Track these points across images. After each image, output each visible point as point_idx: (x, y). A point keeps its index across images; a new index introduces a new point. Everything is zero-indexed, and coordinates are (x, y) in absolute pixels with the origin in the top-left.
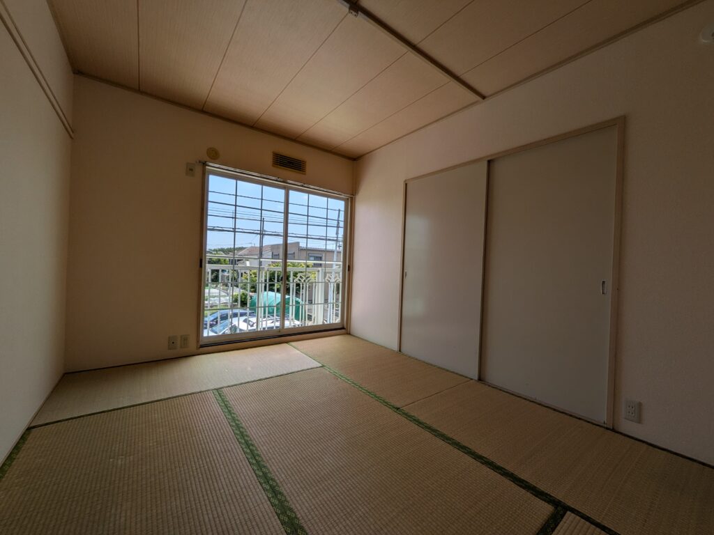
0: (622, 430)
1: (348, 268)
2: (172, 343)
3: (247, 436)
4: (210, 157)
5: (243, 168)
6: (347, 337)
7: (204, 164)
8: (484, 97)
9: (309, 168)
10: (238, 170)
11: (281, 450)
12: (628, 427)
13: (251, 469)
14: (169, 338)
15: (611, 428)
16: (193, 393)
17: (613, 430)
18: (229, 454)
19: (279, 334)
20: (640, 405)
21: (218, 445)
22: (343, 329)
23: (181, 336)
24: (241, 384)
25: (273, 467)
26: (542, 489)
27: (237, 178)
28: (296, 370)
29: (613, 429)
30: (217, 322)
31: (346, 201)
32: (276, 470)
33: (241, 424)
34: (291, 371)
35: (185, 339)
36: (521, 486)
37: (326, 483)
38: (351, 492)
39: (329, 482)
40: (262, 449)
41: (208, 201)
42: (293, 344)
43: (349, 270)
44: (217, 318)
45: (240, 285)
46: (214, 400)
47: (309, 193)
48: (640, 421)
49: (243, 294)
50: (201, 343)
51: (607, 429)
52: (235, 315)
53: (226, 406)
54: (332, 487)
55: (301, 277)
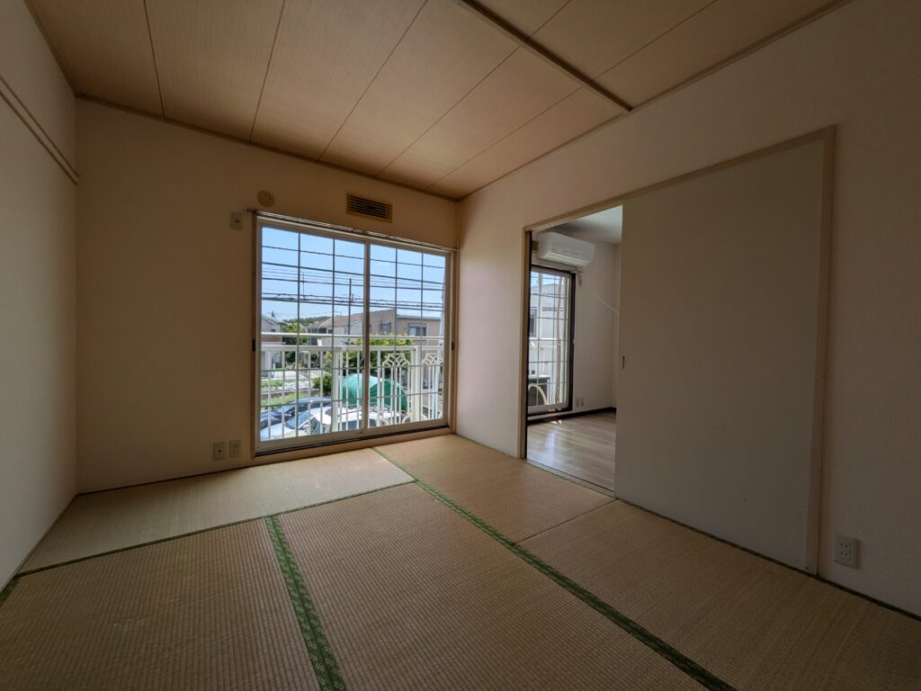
0: (831, 578)
1: (452, 346)
2: (218, 450)
3: (303, 587)
4: (262, 204)
5: (308, 218)
6: (452, 437)
7: (255, 213)
8: (630, 108)
9: (396, 214)
10: (300, 220)
11: (347, 609)
12: (839, 573)
13: (303, 639)
14: (214, 444)
15: (815, 573)
16: (239, 523)
17: (818, 577)
18: (274, 615)
19: (361, 435)
20: (858, 542)
21: (262, 602)
22: (446, 427)
23: (230, 443)
24: (305, 508)
25: (334, 637)
26: (715, 674)
27: (300, 231)
28: (379, 486)
29: (818, 575)
30: (293, 415)
31: (448, 256)
32: (336, 641)
33: (297, 568)
34: (373, 488)
35: (235, 446)
36: (684, 669)
37: (404, 661)
38: (439, 678)
39: (409, 660)
40: (322, 608)
41: (261, 263)
42: (378, 448)
43: (453, 348)
44: (294, 409)
45: (322, 365)
46: (265, 532)
47: (397, 247)
48: (857, 565)
49: (326, 377)
50: (258, 450)
51: (809, 575)
52: (316, 405)
53: (281, 542)
54: (411, 669)
55: (391, 358)
